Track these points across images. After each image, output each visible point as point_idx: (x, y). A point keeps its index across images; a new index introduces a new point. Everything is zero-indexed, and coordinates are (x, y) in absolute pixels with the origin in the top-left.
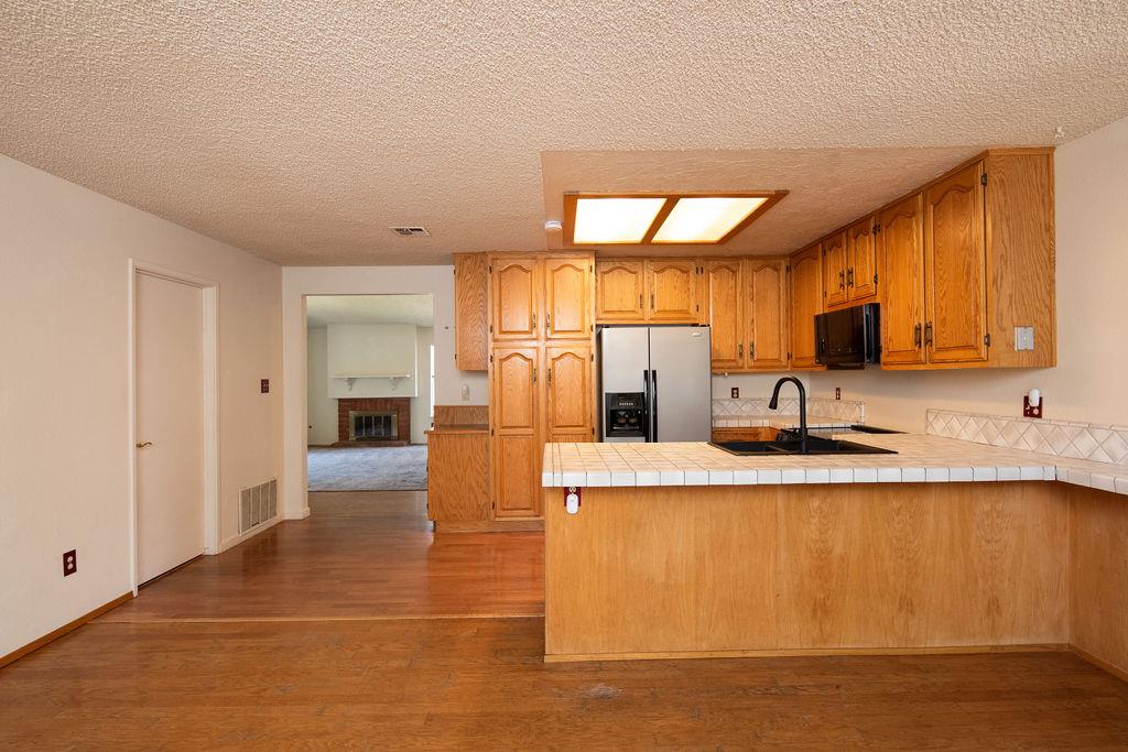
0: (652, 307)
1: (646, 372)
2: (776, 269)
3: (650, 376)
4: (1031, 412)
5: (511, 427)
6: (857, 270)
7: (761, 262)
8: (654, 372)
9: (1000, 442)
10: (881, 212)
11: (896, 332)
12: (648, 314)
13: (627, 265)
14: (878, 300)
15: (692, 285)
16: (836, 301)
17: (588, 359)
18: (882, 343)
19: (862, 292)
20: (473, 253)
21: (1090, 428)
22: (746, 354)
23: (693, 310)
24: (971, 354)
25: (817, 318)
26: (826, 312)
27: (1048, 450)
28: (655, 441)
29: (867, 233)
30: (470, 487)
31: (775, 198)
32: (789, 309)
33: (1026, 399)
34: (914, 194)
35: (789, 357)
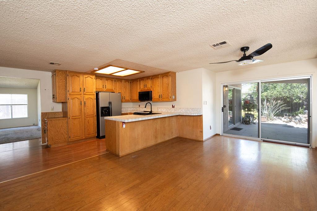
0: (106, 88)
1: (109, 102)
2: (128, 82)
3: (110, 103)
4: (173, 107)
5: (75, 116)
6: (148, 85)
7: (126, 81)
8: (111, 102)
9: (169, 111)
10: (152, 76)
11: (155, 95)
12: (105, 89)
13: (100, 78)
14: (151, 90)
15: (113, 84)
16: (143, 89)
17: (94, 99)
18: (152, 97)
19: (148, 89)
20: (62, 70)
21: (180, 108)
22: (124, 99)
23: (114, 89)
24: (168, 99)
25: (139, 92)
26: (140, 91)
27: (175, 112)
28: (111, 116)
29: (149, 79)
30: (62, 133)
31: (142, 72)
32: (131, 90)
33: (173, 105)
34: (159, 75)
35: (131, 99)
